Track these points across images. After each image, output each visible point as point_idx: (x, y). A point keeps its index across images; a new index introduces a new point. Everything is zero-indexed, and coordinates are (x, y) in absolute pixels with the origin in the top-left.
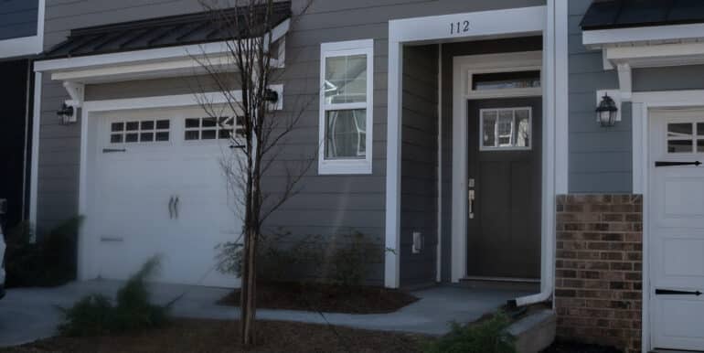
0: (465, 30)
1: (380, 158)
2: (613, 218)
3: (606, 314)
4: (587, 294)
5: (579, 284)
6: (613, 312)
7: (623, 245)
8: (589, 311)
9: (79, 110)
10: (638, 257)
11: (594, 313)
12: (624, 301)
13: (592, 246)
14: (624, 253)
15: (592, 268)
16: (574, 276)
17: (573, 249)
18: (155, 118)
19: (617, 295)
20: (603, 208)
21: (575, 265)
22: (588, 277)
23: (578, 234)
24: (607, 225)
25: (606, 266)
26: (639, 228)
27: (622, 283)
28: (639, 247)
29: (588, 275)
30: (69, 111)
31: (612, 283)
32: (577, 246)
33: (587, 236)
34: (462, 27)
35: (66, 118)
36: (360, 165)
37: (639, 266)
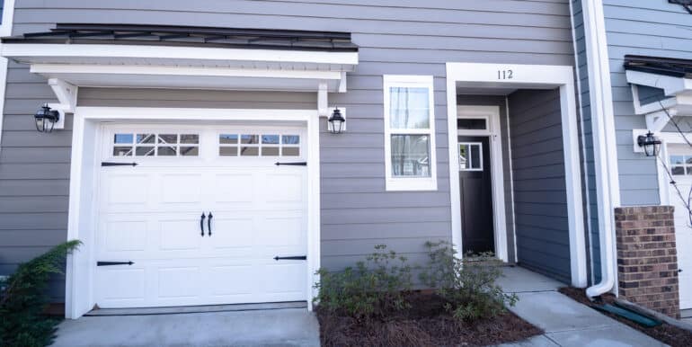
0: (510, 77)
1: (444, 176)
2: (658, 224)
3: (658, 297)
4: (647, 283)
5: (640, 276)
6: (662, 294)
7: (665, 244)
8: (648, 296)
9: (69, 116)
10: (673, 252)
11: (651, 297)
12: (669, 285)
13: (646, 246)
14: (666, 249)
15: (648, 263)
16: (636, 271)
17: (635, 250)
18: (179, 131)
19: (664, 282)
20: (651, 217)
21: (636, 262)
22: (646, 270)
23: (637, 238)
24: (654, 230)
25: (656, 262)
26: (673, 231)
27: (667, 273)
28: (673, 244)
29: (646, 269)
30: (54, 116)
31: (661, 273)
32: (637, 247)
33: (644, 239)
34: (507, 74)
35: (49, 125)
36: (428, 183)
37: (675, 259)
